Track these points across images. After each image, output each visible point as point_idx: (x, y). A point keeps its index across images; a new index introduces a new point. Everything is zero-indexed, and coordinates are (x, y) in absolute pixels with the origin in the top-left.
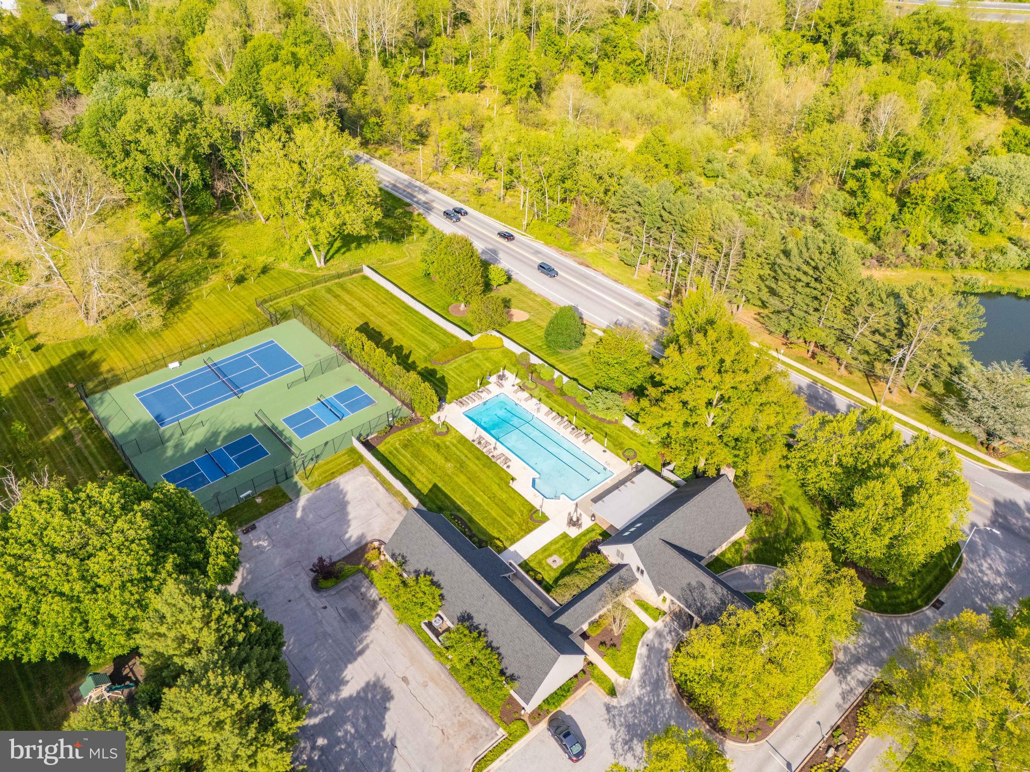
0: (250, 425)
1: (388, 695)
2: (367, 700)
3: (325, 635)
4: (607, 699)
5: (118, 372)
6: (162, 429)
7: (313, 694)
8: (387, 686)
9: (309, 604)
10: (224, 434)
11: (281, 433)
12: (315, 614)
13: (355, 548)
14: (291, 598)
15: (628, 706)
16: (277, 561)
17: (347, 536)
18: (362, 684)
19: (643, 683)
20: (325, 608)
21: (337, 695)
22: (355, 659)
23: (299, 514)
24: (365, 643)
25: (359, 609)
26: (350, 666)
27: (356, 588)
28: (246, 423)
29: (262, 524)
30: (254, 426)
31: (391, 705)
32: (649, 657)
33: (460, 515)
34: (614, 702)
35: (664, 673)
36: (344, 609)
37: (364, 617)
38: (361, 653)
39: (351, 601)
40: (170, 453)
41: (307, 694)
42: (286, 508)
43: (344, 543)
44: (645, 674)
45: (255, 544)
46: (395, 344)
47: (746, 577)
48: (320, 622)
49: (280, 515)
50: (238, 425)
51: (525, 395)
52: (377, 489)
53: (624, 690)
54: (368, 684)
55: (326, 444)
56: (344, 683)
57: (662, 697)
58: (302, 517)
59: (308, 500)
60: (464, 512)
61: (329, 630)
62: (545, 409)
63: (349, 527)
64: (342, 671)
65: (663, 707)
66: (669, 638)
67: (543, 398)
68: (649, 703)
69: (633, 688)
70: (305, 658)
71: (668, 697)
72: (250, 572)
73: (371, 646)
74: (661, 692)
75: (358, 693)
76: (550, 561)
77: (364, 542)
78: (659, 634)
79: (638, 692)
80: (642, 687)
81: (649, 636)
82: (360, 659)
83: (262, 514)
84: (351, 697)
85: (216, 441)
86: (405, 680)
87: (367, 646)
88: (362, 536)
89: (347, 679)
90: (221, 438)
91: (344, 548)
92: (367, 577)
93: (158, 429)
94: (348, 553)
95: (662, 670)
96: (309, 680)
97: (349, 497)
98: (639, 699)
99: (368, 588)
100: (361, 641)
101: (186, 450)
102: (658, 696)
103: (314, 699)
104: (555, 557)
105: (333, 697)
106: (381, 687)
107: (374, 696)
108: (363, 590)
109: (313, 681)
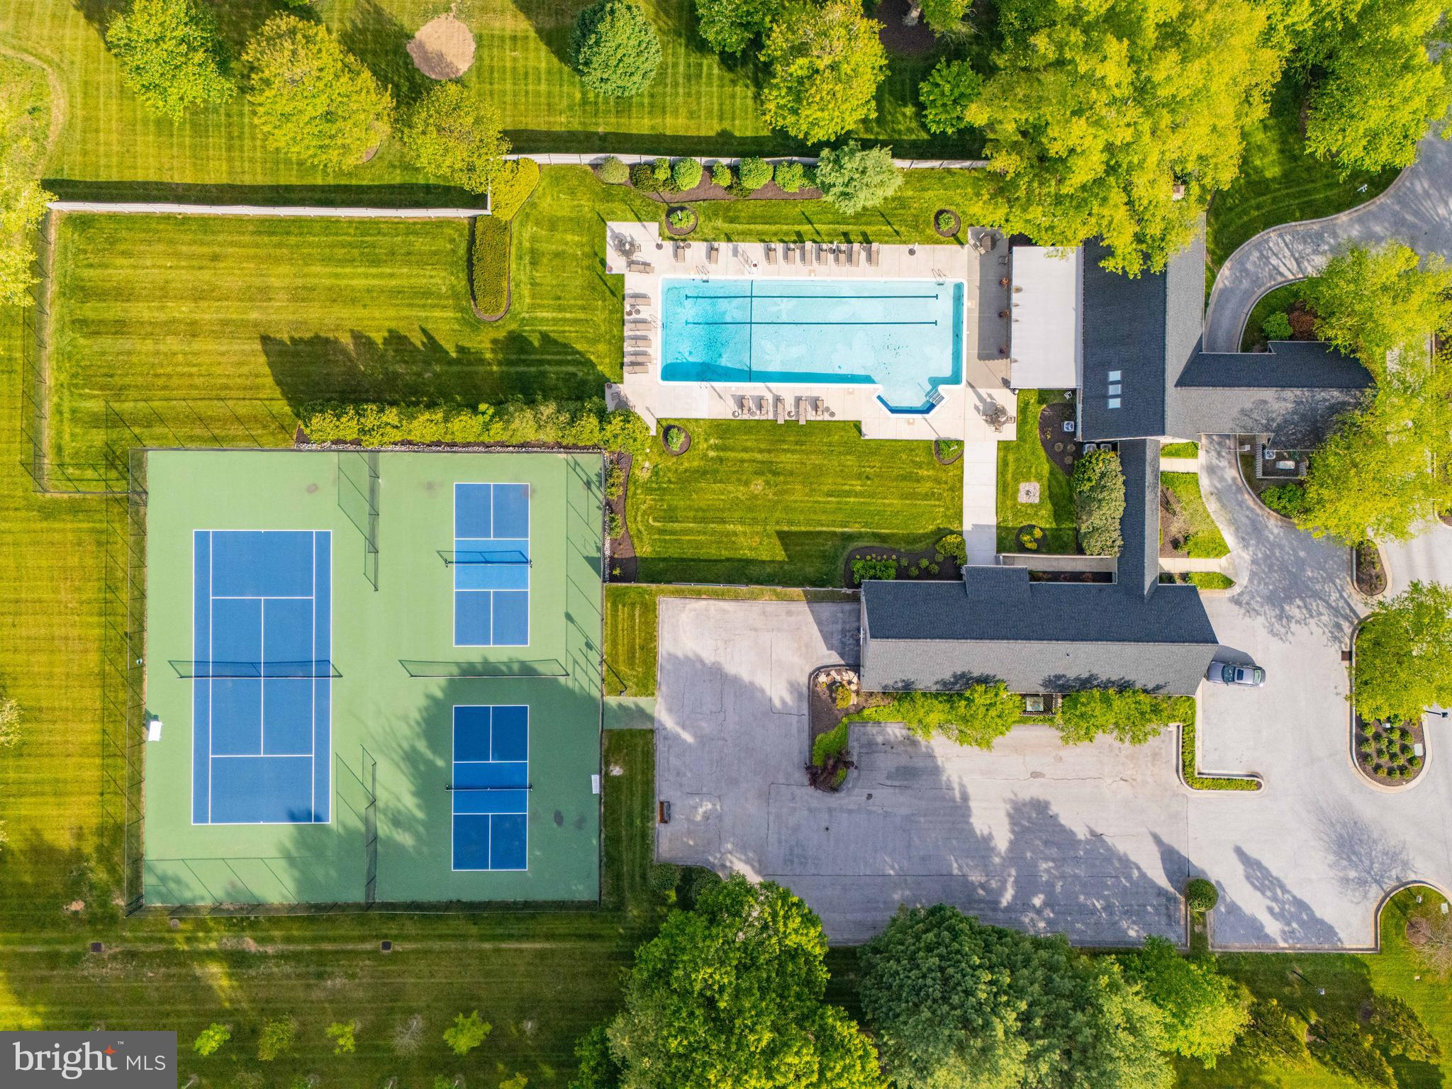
0: (430, 697)
1: (1040, 807)
2: (1028, 828)
3: (908, 818)
4: (1229, 593)
5: (94, 822)
6: (331, 822)
7: (976, 877)
8: (1028, 798)
9: (850, 812)
10: (422, 746)
11: (486, 662)
12: (870, 813)
13: (805, 706)
14: (824, 824)
15: (1251, 580)
16: (753, 807)
17: (777, 703)
18: (1005, 821)
19: (1244, 541)
20: (870, 796)
21: (999, 854)
22: (968, 808)
23: (688, 737)
24: (956, 786)
25: (903, 761)
26: (972, 820)
27: (870, 746)
28: (422, 702)
29: (665, 790)
30: (439, 694)
31: (1054, 809)
32: (1224, 506)
33: (860, 544)
34: (1236, 590)
35: (1252, 510)
36: (888, 777)
37: (919, 763)
38: (965, 798)
39: (886, 763)
40: (405, 839)
41: (972, 883)
42: (661, 747)
43: (785, 713)
44: (1237, 529)
45: (699, 818)
46: (378, 338)
47: (1232, 290)
48: (886, 814)
49: (665, 759)
50: (415, 715)
51: (697, 249)
52: (724, 611)
53: (1235, 568)
54: (1009, 815)
55: (569, 617)
56: (987, 839)
57: (1271, 537)
58: (695, 735)
59: (670, 710)
60: (860, 536)
61: (904, 811)
62: (754, 250)
63: (762, 691)
64: (972, 831)
65: (1281, 547)
66: (1224, 463)
67: (727, 227)
68: (1266, 557)
69: (1240, 557)
70: (923, 859)
71: (1276, 531)
72: (742, 848)
73: (966, 781)
74: (1267, 533)
75: (1013, 832)
76: (1022, 498)
77: (805, 690)
78: (1211, 470)
79: (1247, 556)
80: (1246, 547)
81: (1205, 482)
82: (972, 804)
83: (649, 784)
84: (1011, 842)
85: (430, 765)
86: (1035, 775)
87: (962, 786)
88: (793, 687)
89: (986, 832)
90: (429, 754)
91: (794, 719)
92: (865, 723)
93: (326, 830)
94: (806, 719)
95: (1248, 508)
96: (955, 872)
97: (709, 657)
98: (1254, 562)
99: (882, 732)
100: (950, 788)
101: (420, 815)
102: (1267, 539)
103: (983, 879)
104: (1023, 487)
105: (997, 860)
106: (1024, 805)
107: (1029, 819)
108: (880, 739)
109: (960, 868)
